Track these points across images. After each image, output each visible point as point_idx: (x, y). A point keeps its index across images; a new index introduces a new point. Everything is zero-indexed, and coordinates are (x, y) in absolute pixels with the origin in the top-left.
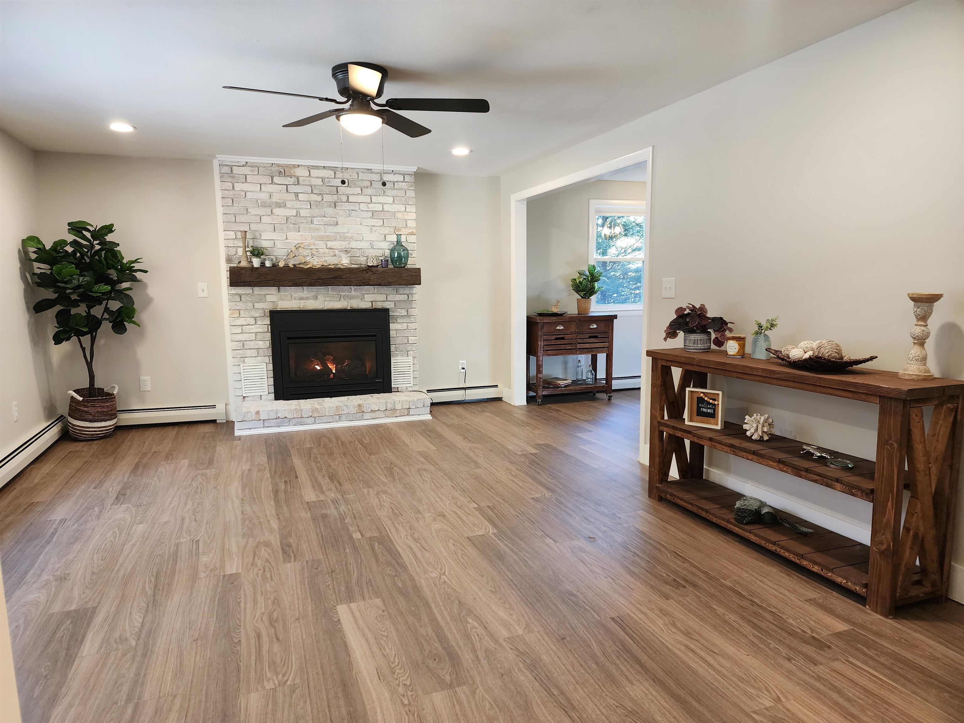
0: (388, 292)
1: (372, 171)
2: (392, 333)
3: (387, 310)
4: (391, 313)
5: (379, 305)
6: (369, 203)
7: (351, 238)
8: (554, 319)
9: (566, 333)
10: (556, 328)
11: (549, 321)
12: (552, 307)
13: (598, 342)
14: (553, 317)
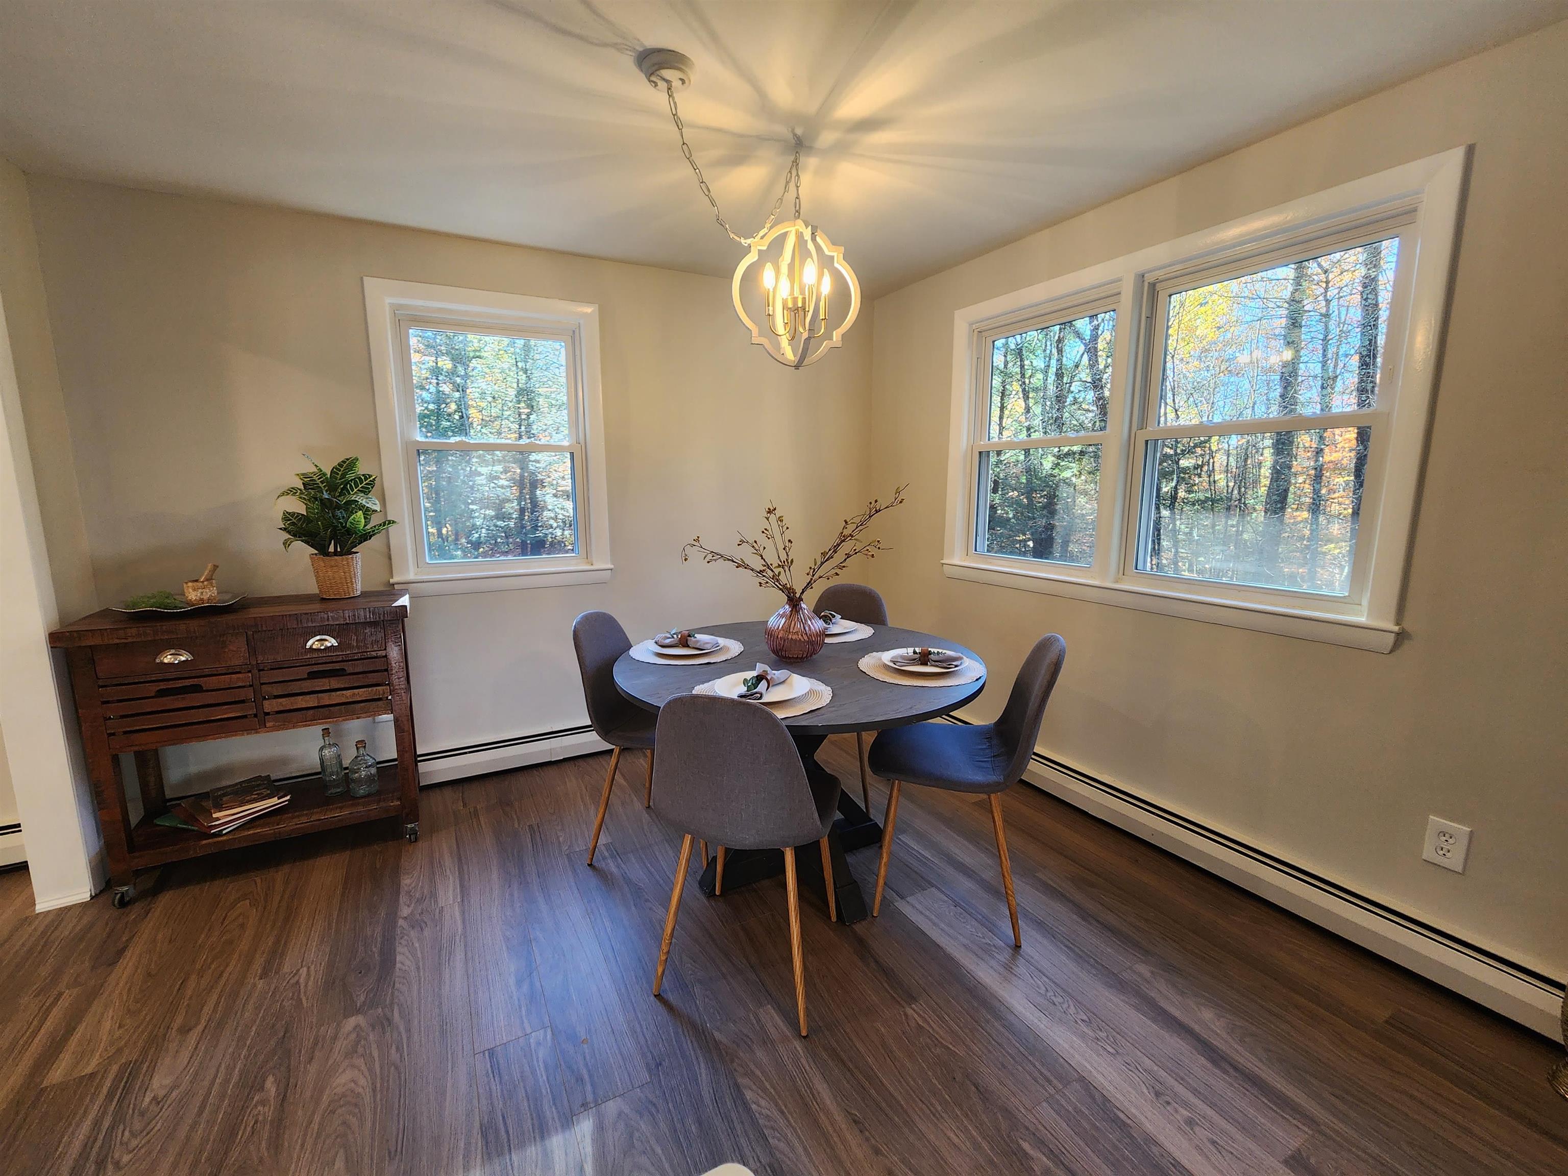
8: (133, 633)
9: (207, 673)
10: (158, 661)
11: (111, 642)
12: (185, 585)
13: (347, 686)
14: (131, 628)
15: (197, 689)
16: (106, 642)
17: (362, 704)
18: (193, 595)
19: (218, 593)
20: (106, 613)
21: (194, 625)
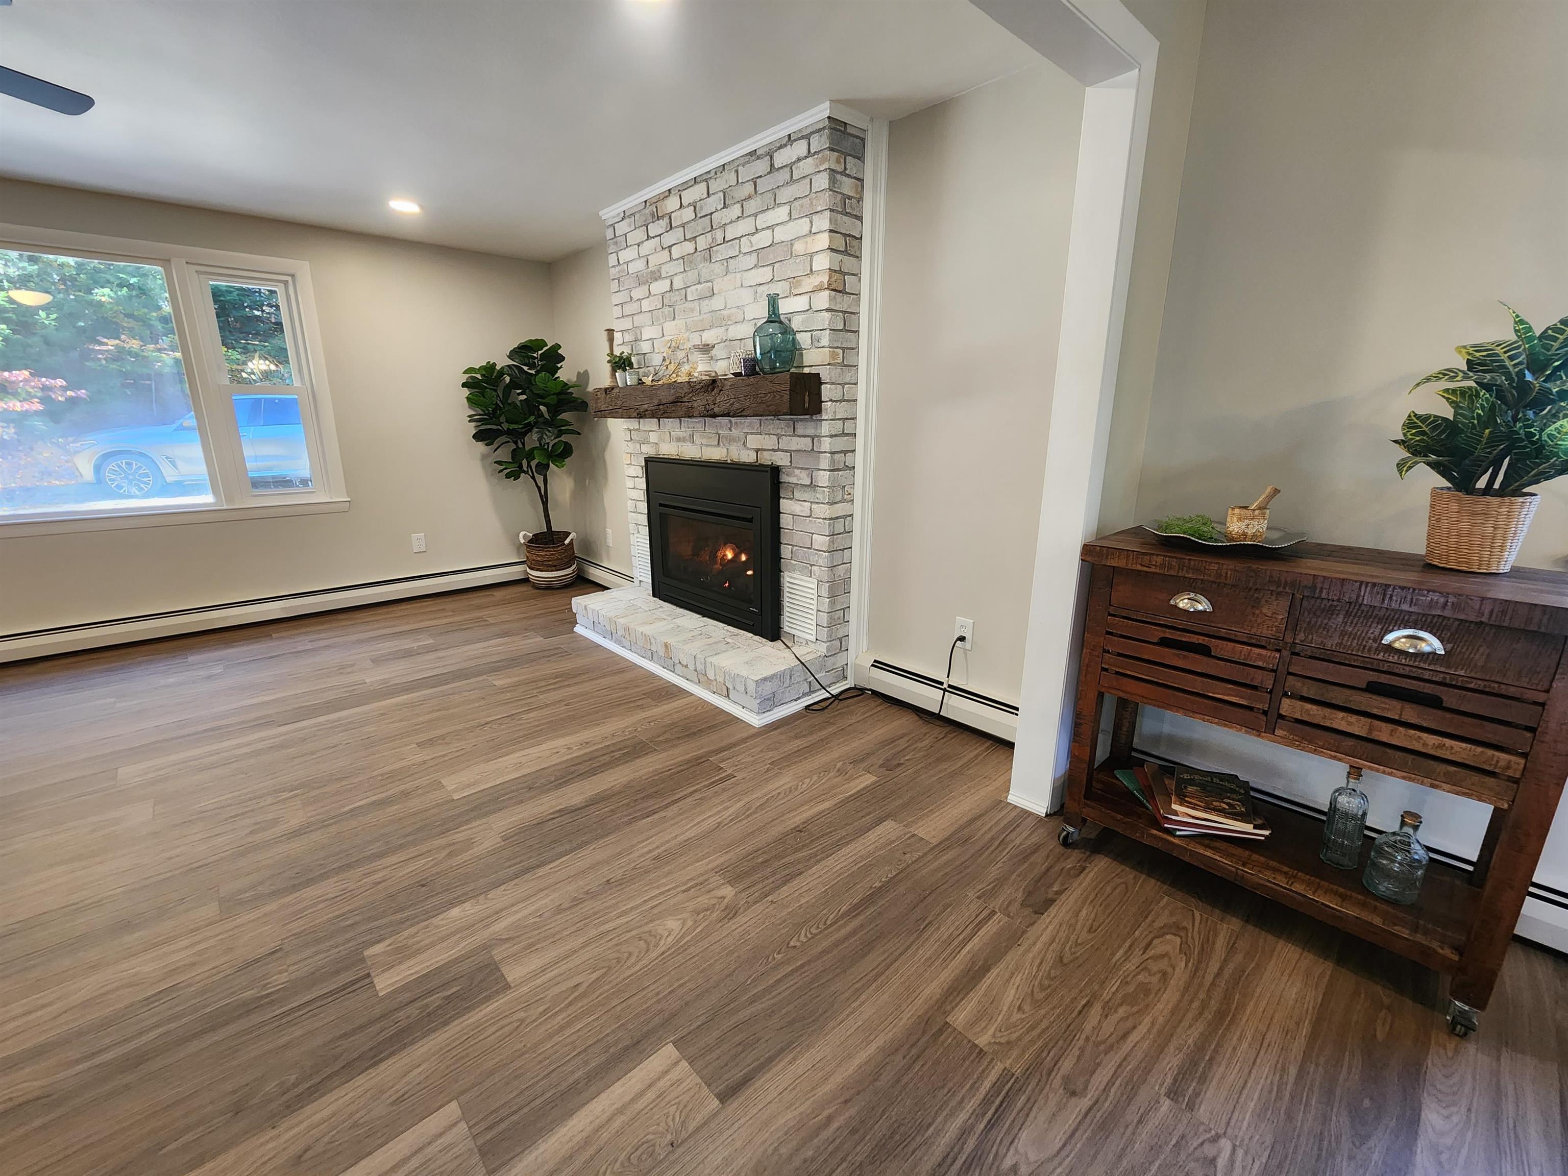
0: (779, 431)
1: (758, 153)
2: (785, 521)
3: (775, 470)
4: (784, 478)
5: (767, 459)
6: (753, 234)
7: (729, 318)
8: (1158, 562)
9: (1222, 635)
10: (1172, 602)
11: (1134, 567)
12: (1230, 511)
13: (1433, 726)
14: (1158, 555)
15: (1205, 651)
16: (1129, 567)
17: (1453, 769)
18: (1235, 526)
19: (1267, 528)
20: (1137, 531)
21: (1229, 566)
